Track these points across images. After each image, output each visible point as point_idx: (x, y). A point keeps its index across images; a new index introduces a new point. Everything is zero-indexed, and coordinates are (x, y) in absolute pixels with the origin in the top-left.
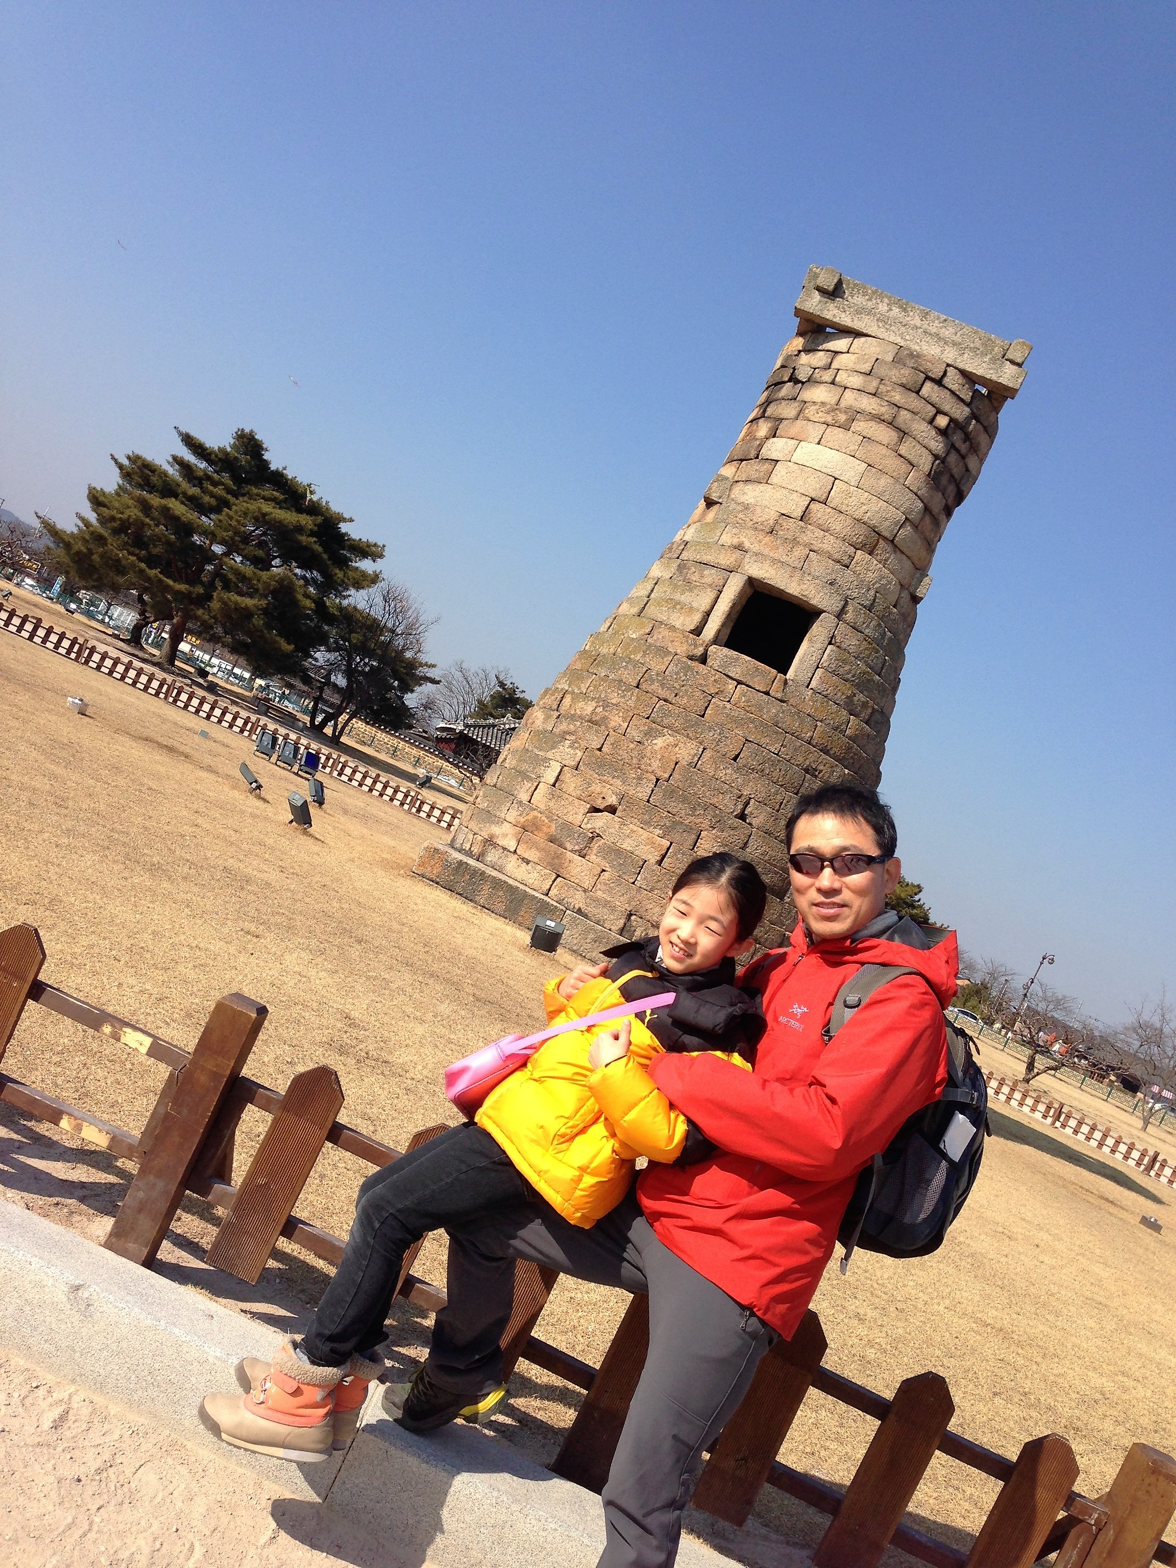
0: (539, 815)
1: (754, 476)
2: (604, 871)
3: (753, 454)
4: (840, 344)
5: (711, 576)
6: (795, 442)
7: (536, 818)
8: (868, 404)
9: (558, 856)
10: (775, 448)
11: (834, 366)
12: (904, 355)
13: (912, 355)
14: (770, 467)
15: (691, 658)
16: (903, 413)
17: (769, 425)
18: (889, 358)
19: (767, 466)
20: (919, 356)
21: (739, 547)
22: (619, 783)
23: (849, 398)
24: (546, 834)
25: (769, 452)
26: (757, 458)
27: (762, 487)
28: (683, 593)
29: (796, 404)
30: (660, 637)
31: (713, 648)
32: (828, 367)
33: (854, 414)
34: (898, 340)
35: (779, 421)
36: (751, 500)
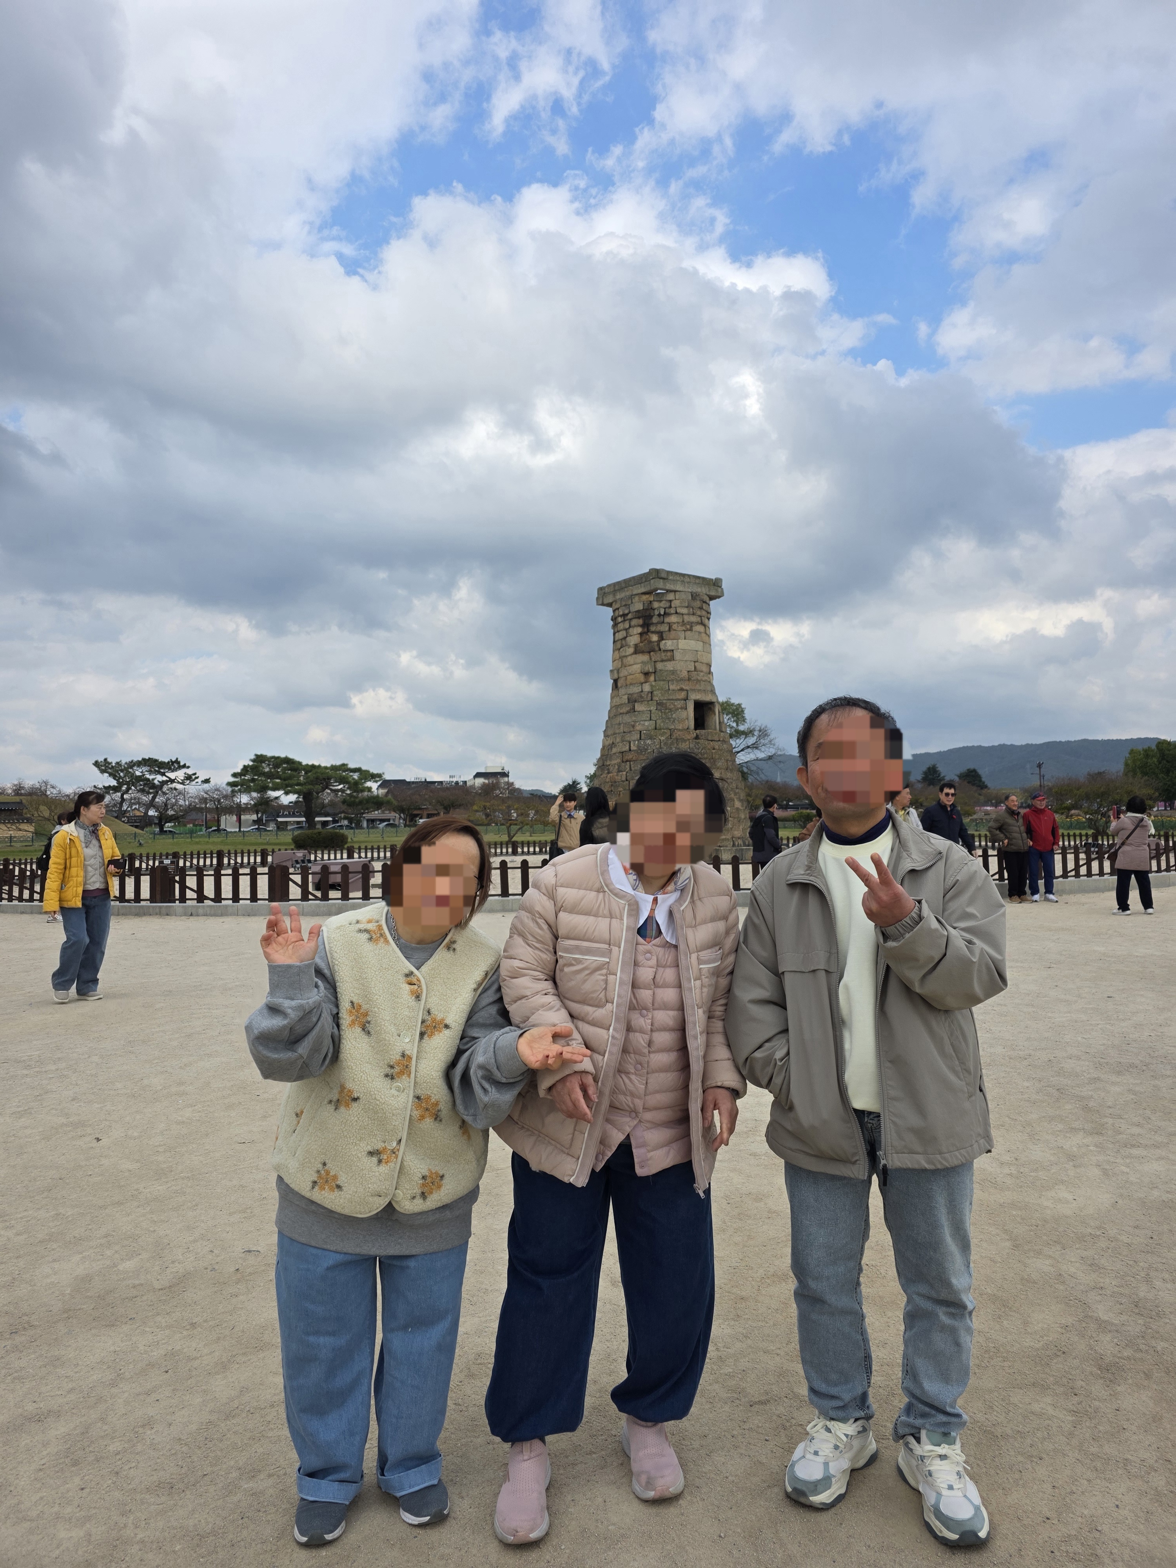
1: (665, 658)
3: (657, 649)
4: (671, 596)
5: (679, 704)
6: (675, 641)
8: (694, 619)
10: (668, 644)
11: (673, 606)
12: (694, 596)
17: (657, 635)
18: (690, 598)
21: (682, 690)
23: (686, 618)
25: (665, 647)
26: (660, 650)
29: (665, 625)
31: (698, 731)
32: (670, 607)
33: (692, 624)
34: (690, 590)
35: (661, 633)
36: (672, 669)
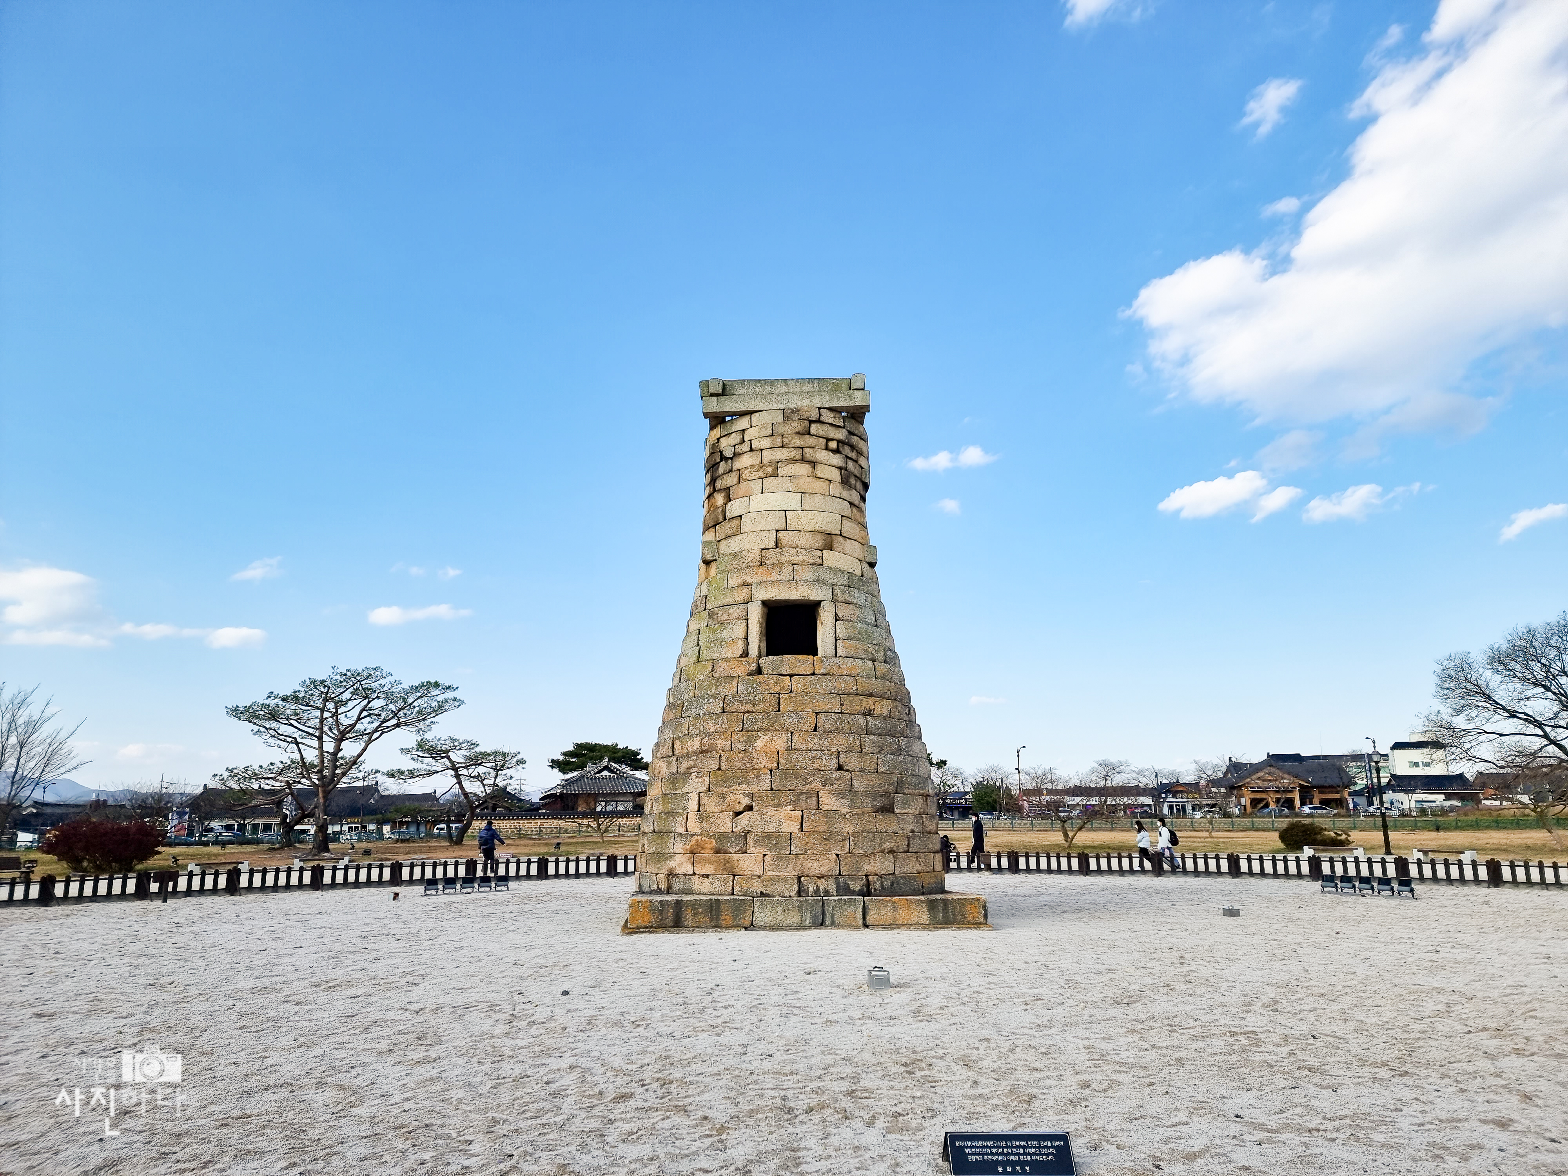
0: (699, 838)
2: (765, 855)
3: (721, 519)
4: (743, 423)
5: (735, 612)
6: (746, 499)
7: (697, 841)
9: (727, 861)
10: (735, 508)
11: (746, 439)
12: (788, 415)
13: (793, 412)
14: (738, 522)
15: (750, 674)
16: (806, 450)
18: (780, 419)
19: (735, 523)
20: (798, 411)
21: (745, 584)
22: (744, 786)
23: (768, 456)
24: (711, 849)
26: (725, 519)
27: (739, 537)
28: (721, 632)
30: (722, 669)
31: (762, 661)
32: (743, 441)
33: (776, 466)
34: (780, 406)
35: (727, 489)
36: (737, 549)
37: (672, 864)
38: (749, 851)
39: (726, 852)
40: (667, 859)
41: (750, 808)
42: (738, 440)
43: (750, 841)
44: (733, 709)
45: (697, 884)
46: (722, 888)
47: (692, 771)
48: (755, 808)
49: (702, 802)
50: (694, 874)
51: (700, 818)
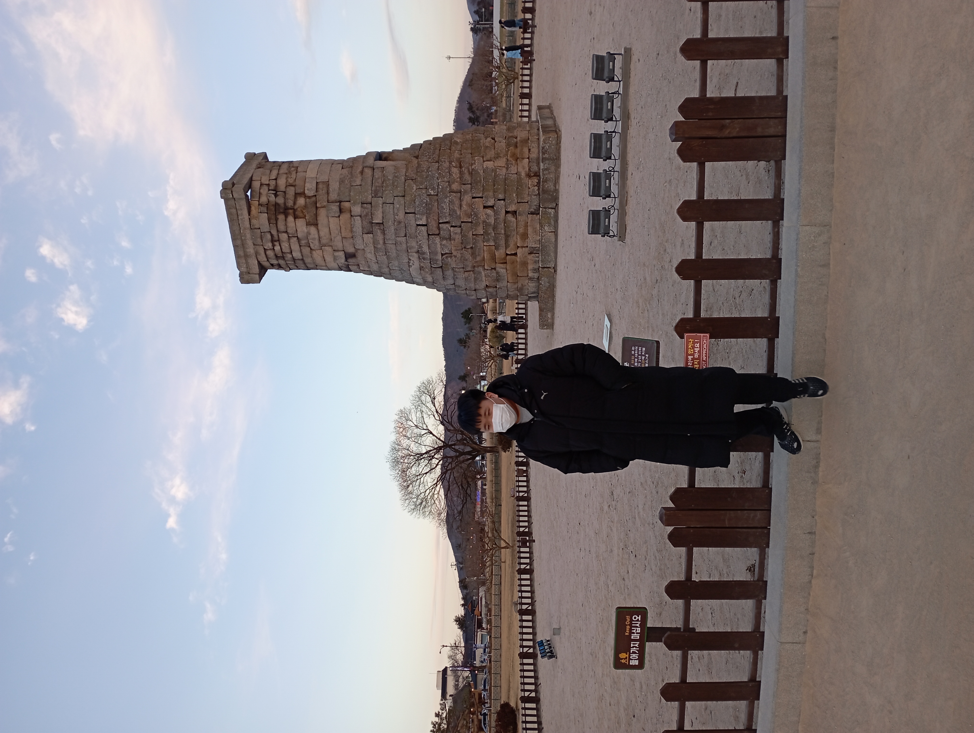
0: (509, 155)
1: (325, 191)
3: (314, 199)
5: (378, 174)
6: (307, 180)
7: (511, 157)
9: (521, 141)
10: (310, 189)
11: (268, 183)
14: (320, 184)
17: (298, 199)
19: (320, 186)
22: (481, 141)
24: (515, 149)
25: (313, 188)
26: (316, 196)
27: (330, 183)
28: (389, 180)
29: (288, 189)
30: (412, 173)
35: (297, 195)
36: (338, 184)
37: (523, 174)
38: (516, 135)
39: (517, 142)
40: (520, 178)
41: (493, 139)
42: (266, 188)
43: (511, 135)
44: (437, 157)
45: (534, 155)
46: (535, 143)
47: (471, 170)
48: (493, 136)
49: (489, 159)
50: (528, 158)
51: (498, 158)
